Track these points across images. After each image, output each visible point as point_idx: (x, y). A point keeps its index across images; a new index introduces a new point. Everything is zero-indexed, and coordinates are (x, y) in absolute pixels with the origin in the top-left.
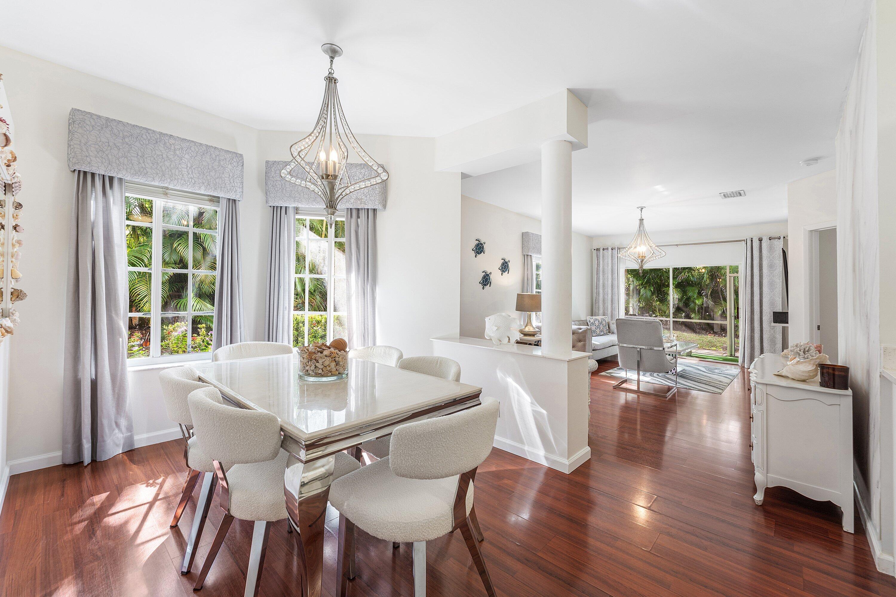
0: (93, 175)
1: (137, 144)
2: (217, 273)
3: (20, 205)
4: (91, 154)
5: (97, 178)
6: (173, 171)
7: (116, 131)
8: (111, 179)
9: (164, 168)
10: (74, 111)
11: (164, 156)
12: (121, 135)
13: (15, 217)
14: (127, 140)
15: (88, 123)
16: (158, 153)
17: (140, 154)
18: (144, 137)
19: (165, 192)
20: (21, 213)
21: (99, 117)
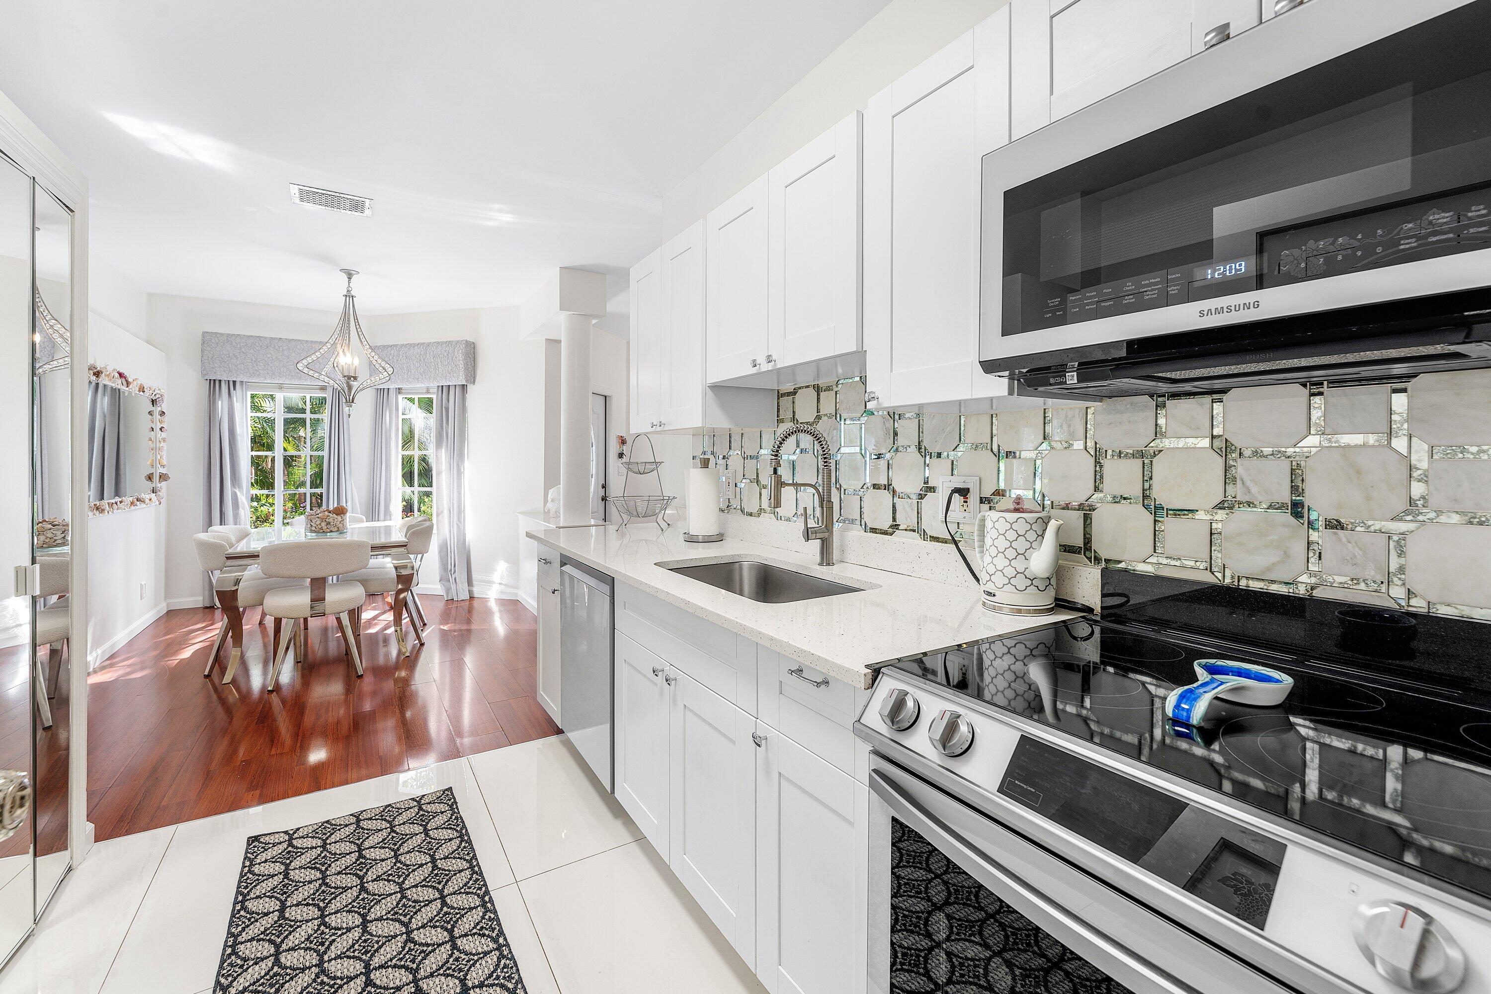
0: (220, 381)
1: (252, 351)
2: (325, 453)
3: (164, 413)
4: (216, 365)
5: (223, 384)
6: (282, 369)
7: (234, 344)
8: (234, 382)
9: (273, 368)
10: (204, 333)
11: (274, 357)
12: (239, 346)
13: (161, 422)
14: (243, 350)
15: (213, 341)
16: (269, 356)
17: (254, 359)
18: (257, 344)
19: (281, 387)
20: (166, 418)
21: (222, 334)
